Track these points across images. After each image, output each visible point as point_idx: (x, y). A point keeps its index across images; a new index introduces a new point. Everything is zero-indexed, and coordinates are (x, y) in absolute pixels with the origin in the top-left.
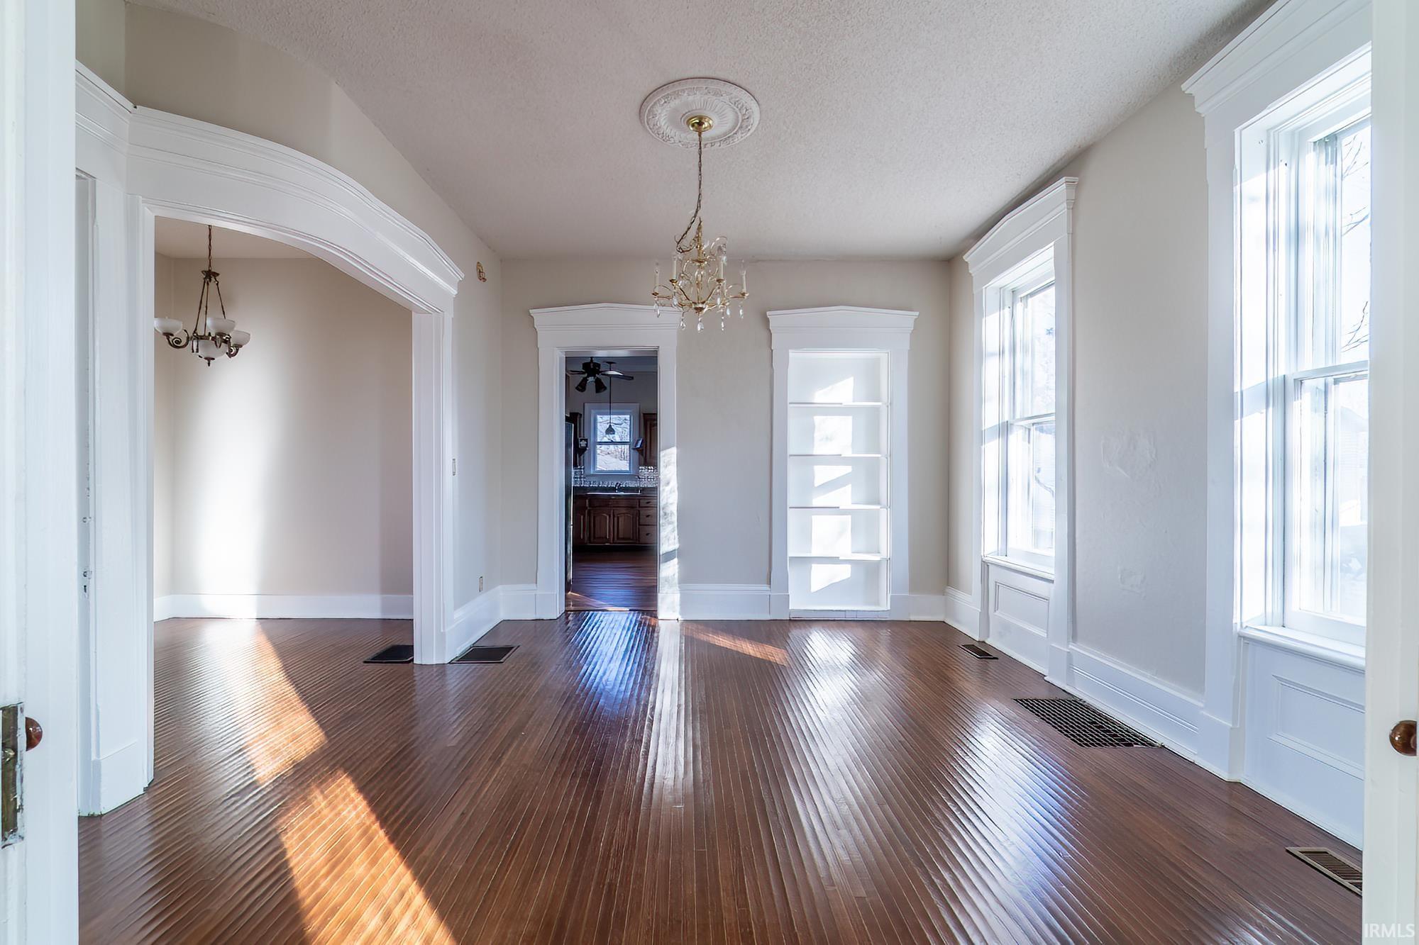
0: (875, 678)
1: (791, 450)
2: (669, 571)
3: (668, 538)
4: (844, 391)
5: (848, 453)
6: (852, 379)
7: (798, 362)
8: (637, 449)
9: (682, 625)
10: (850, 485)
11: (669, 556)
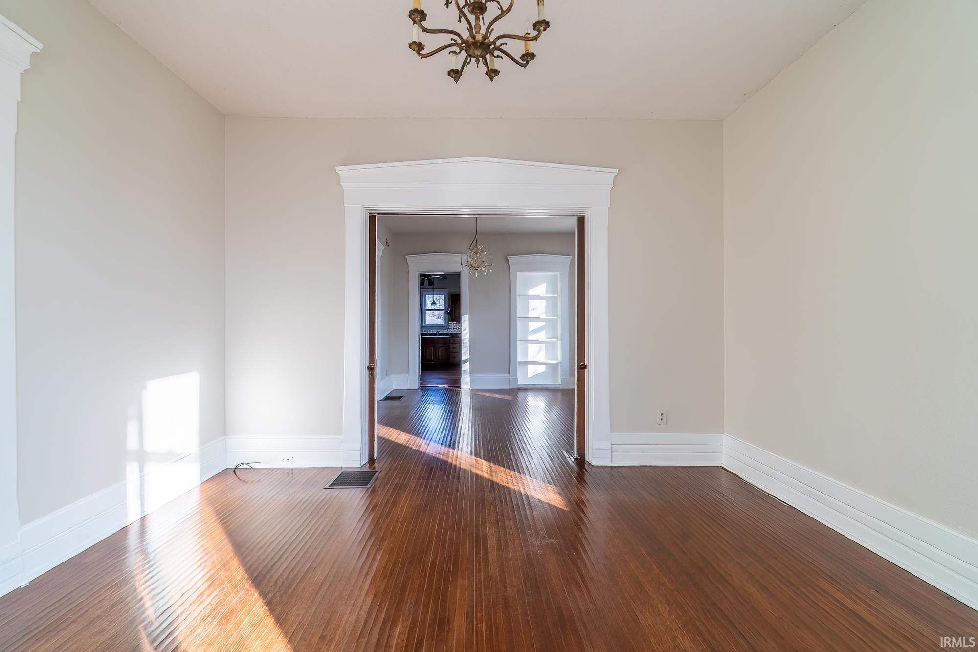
0: (554, 415)
1: (518, 316)
2: (465, 367)
3: (465, 354)
4: (541, 289)
5: (543, 316)
6: (545, 284)
7: (521, 278)
8: (448, 313)
9: (471, 391)
10: (545, 331)
11: (466, 361)
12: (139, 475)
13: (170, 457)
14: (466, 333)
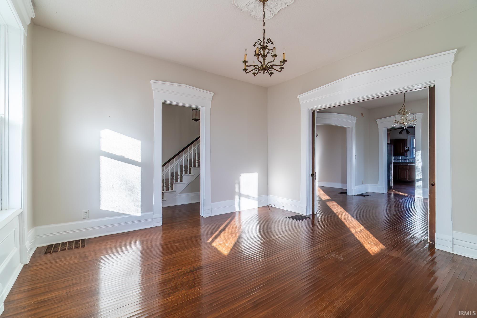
2: (419, 184)
3: (418, 175)
9: (422, 199)
11: (419, 180)
12: (238, 199)
13: (248, 197)
14: (419, 162)
